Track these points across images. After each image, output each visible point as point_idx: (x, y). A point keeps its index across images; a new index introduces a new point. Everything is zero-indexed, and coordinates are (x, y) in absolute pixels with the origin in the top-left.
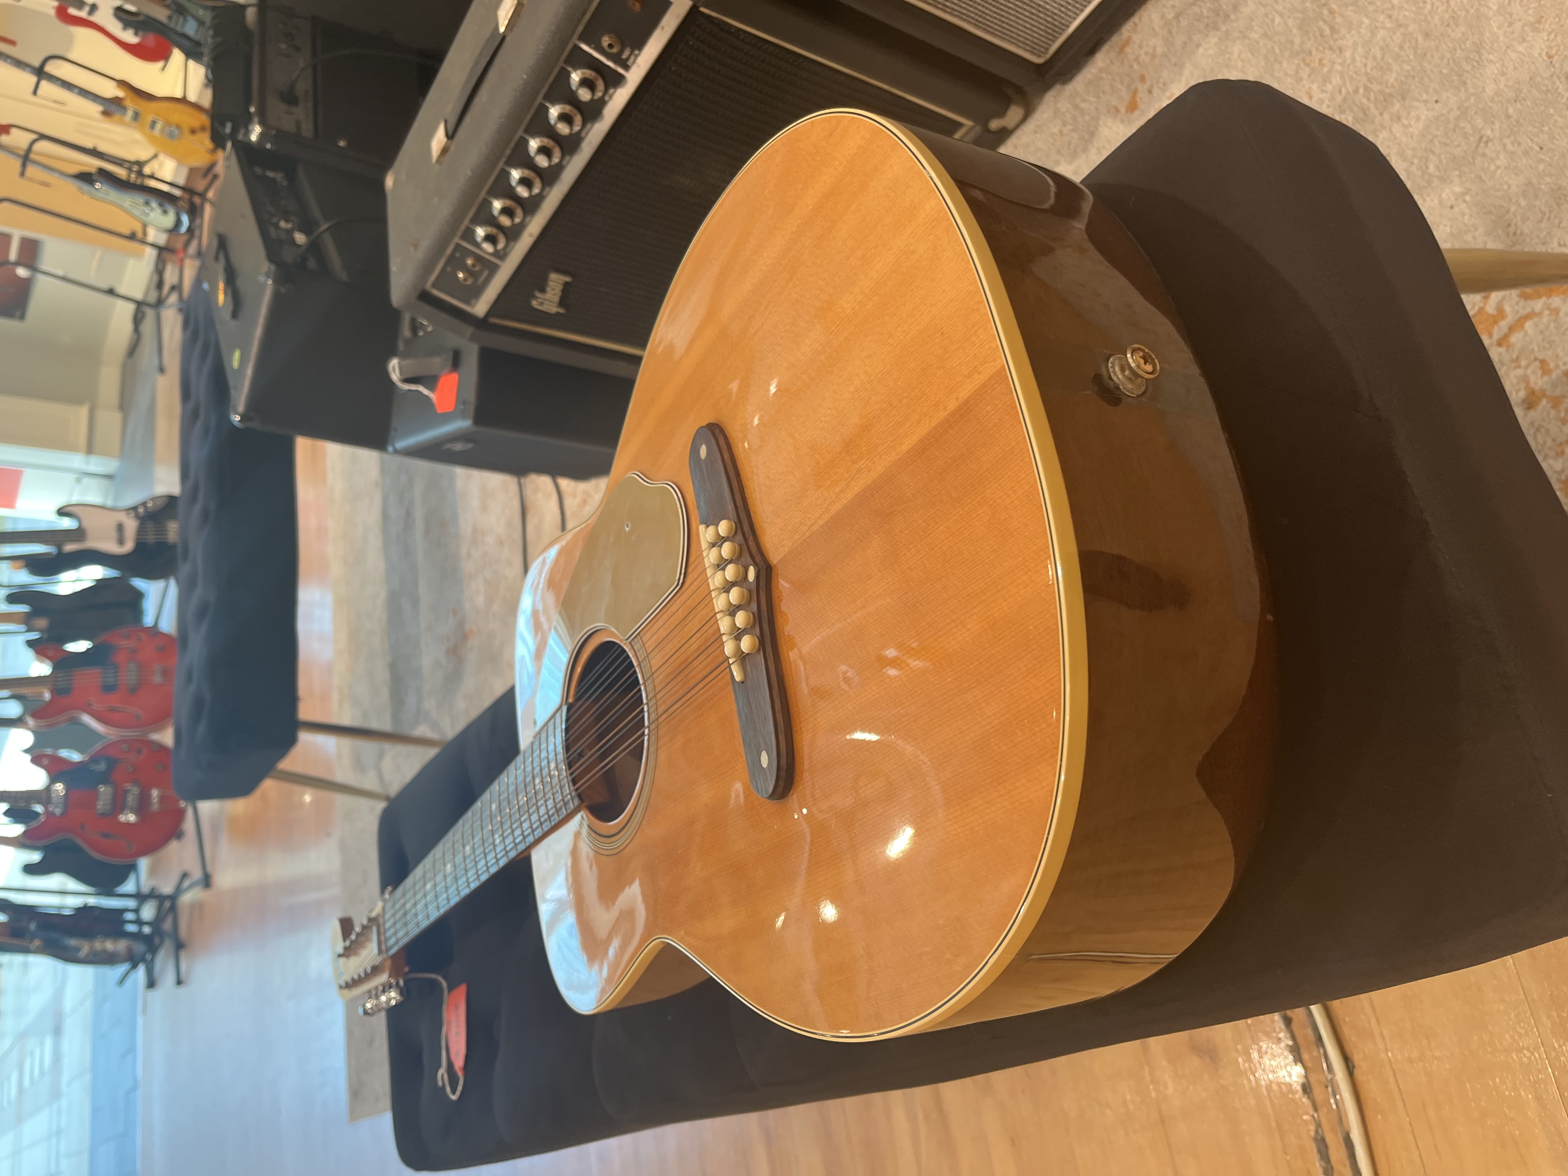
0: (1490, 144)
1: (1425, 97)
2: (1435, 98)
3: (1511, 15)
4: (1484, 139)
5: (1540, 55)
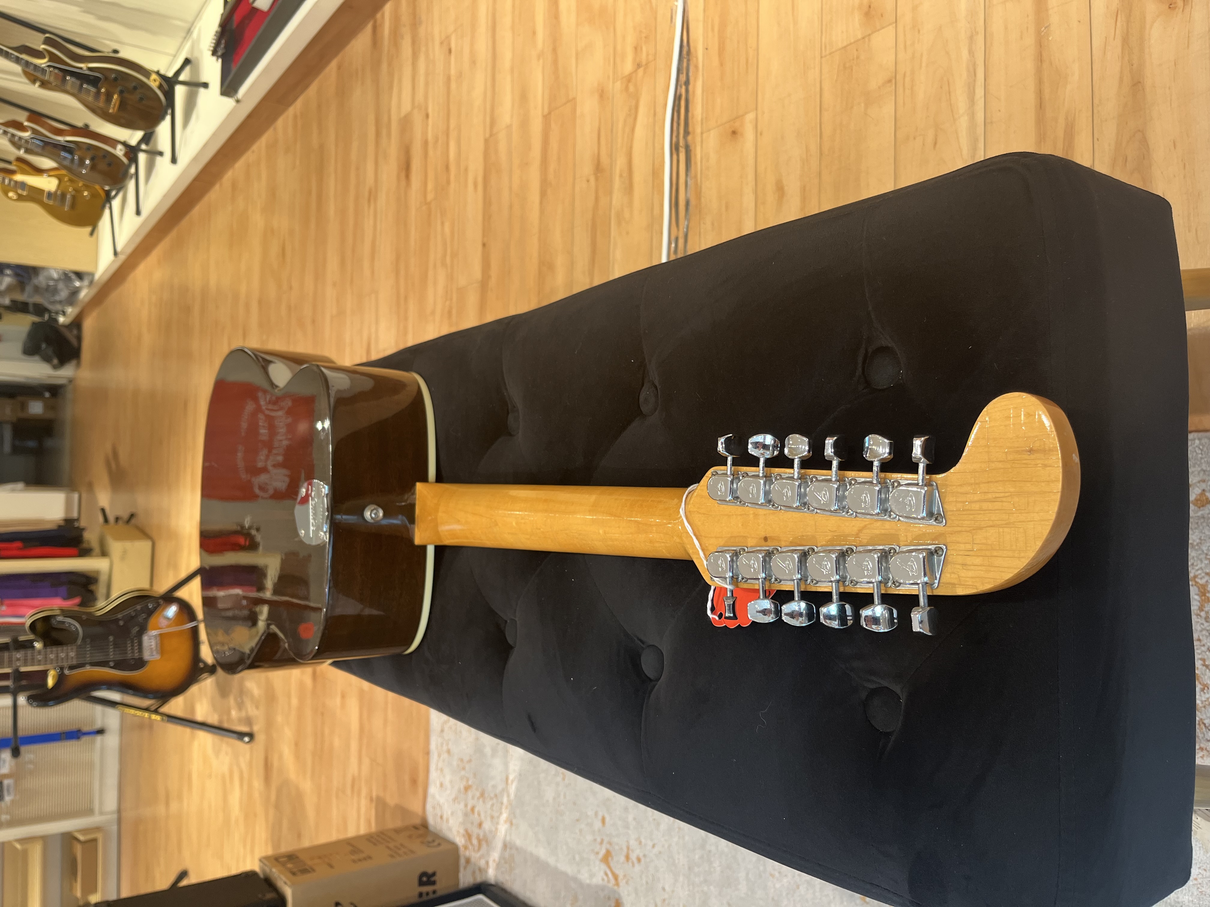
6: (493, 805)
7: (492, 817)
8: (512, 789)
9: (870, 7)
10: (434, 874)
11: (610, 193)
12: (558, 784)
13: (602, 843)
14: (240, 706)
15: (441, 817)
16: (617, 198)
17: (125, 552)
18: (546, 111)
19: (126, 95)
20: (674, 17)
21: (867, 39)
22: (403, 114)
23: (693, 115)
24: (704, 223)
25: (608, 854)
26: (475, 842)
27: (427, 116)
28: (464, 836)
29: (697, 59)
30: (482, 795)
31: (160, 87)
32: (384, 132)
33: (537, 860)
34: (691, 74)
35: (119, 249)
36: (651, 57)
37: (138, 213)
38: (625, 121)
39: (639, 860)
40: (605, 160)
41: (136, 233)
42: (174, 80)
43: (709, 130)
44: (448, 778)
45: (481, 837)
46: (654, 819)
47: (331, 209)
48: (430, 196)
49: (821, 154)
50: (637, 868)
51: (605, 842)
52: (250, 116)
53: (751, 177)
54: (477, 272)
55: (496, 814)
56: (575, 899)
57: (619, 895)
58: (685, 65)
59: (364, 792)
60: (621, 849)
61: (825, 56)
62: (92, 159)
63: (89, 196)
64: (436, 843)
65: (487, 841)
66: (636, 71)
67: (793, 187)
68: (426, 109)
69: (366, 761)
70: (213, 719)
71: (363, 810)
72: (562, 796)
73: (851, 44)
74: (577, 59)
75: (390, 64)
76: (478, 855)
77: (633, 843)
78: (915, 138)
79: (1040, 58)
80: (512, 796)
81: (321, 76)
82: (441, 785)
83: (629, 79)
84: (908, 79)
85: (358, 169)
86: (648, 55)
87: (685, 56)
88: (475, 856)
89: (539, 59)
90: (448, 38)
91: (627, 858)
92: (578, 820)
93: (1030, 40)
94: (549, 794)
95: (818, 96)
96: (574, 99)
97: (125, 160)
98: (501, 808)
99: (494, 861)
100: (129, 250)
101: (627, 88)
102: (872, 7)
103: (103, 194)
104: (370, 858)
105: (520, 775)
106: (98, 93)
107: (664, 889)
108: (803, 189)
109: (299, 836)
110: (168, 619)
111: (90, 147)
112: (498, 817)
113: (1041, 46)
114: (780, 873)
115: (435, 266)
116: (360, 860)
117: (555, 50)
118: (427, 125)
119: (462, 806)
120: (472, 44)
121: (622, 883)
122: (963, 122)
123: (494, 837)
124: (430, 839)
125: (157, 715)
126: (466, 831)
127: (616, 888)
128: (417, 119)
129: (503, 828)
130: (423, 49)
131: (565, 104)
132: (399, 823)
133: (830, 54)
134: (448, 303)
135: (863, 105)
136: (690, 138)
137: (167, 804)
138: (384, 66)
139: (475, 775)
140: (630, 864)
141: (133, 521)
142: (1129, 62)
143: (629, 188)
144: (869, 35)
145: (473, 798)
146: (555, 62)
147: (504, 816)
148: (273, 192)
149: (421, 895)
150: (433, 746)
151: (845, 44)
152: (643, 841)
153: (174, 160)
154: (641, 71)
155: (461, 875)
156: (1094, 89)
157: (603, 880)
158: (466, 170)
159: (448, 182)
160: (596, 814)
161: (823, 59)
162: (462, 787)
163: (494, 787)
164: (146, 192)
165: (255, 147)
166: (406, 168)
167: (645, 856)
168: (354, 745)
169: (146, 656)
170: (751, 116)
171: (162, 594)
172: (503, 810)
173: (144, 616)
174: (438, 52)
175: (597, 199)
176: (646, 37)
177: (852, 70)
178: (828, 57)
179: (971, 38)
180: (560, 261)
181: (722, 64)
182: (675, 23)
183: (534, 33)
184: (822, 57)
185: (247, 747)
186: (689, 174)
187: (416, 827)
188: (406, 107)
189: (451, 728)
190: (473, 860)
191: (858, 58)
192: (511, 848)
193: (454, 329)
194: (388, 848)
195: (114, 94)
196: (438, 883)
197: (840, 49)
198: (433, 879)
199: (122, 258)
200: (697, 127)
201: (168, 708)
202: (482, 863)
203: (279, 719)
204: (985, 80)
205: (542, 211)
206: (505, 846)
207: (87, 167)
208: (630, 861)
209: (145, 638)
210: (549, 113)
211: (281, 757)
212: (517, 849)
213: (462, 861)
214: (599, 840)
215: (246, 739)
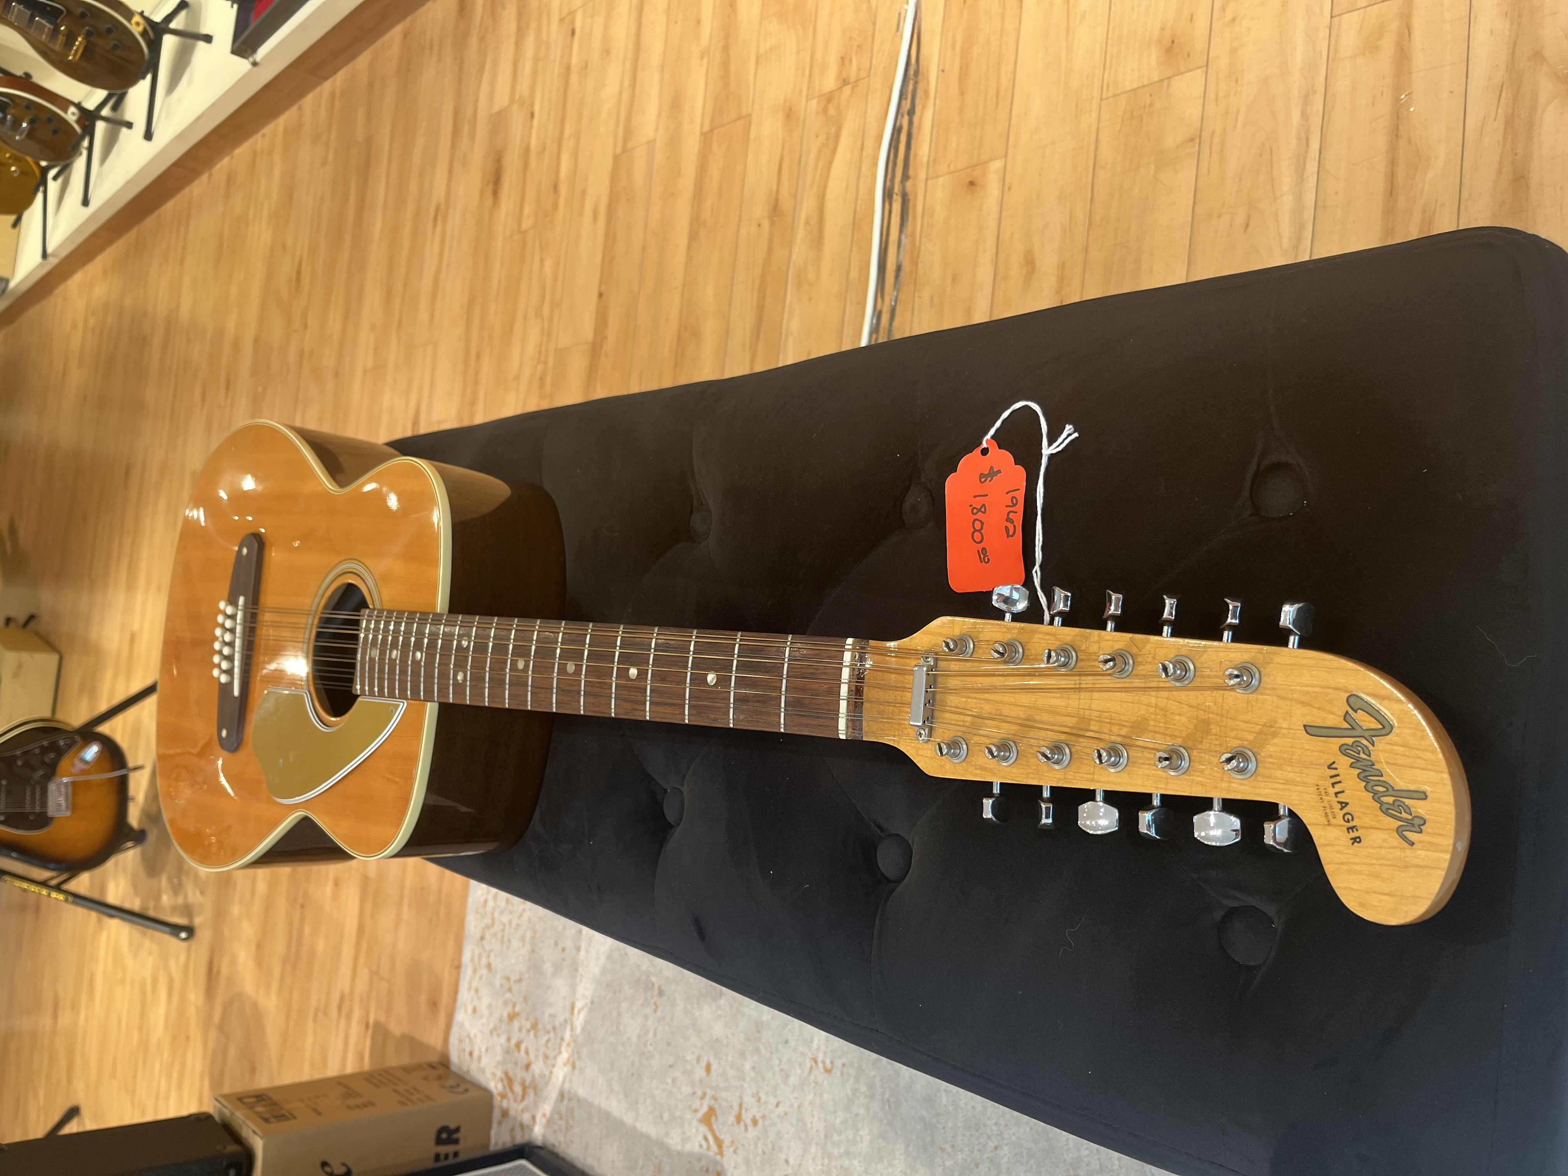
6: (548, 1041)
7: (546, 1057)
8: (579, 1021)
9: (1173, 42)
10: (457, 1130)
11: (790, 244)
12: (646, 1017)
13: (703, 1097)
14: (177, 889)
15: (471, 1054)
16: (800, 251)
17: (20, 666)
18: (707, 128)
19: (94, 39)
20: (901, 24)
21: (1166, 82)
22: (496, 108)
23: (916, 155)
24: (920, 297)
25: (711, 1112)
26: (518, 1088)
27: (532, 115)
28: (502, 1080)
29: (928, 82)
30: (534, 1026)
31: (144, 34)
32: (466, 129)
33: (606, 1116)
34: (917, 101)
35: (50, 250)
36: (863, 74)
37: (86, 202)
38: (820, 151)
39: (755, 1122)
40: (786, 202)
41: (78, 230)
42: (163, 26)
43: (937, 177)
44: (486, 1001)
45: (527, 1083)
46: (781, 1070)
47: (377, 225)
48: (527, 223)
49: (1090, 224)
50: (752, 1133)
51: (707, 1097)
52: (268, 87)
53: (990, 243)
54: (587, 331)
55: (552, 1054)
56: (659, 1169)
57: (722, 1166)
58: (911, 87)
59: (357, 1014)
60: (731, 1107)
61: (1107, 98)
62: (32, 122)
63: (18, 172)
64: (461, 1089)
65: (535, 1089)
66: (840, 89)
67: (1048, 262)
68: (532, 105)
69: (364, 973)
70: (135, 905)
71: (353, 1039)
72: (651, 1035)
73: (1144, 86)
74: (757, 63)
75: (482, 39)
76: (521, 1106)
77: (748, 1100)
78: (1219, 216)
79: (1395, 133)
80: (578, 1030)
81: (378, 43)
82: (475, 1010)
83: (829, 98)
84: (1216, 140)
85: (421, 174)
86: (859, 70)
87: (912, 77)
88: (515, 1108)
89: (702, 58)
90: (572, 14)
91: (739, 1118)
92: (671, 1066)
93: (1384, 108)
94: (632, 1028)
95: (1092, 148)
96: (749, 116)
97: (77, 128)
98: (560, 1046)
99: (544, 1115)
100: (64, 253)
101: (825, 111)
102: (1176, 41)
103: (37, 172)
104: (372, 1104)
105: (592, 1002)
106: (55, 31)
107: (787, 1162)
108: (1062, 266)
109: (253, 1070)
110: (86, 762)
111: (30, 104)
112: (555, 1058)
113: (1398, 117)
114: (953, 1146)
115: (525, 317)
116: (358, 1107)
117: (726, 49)
118: (531, 127)
119: (503, 1039)
120: (606, 27)
121: (728, 1151)
122: (1287, 202)
123: (547, 1083)
124: (451, 1082)
125: (60, 893)
126: (506, 1074)
127: (718, 1157)
128: (517, 118)
129: (560, 1073)
130: (533, 25)
131: (736, 120)
132: (405, 1060)
133: (1114, 96)
134: (540, 367)
135: (1152, 166)
136: (909, 184)
137: (55, 1016)
138: (474, 41)
139: (525, 999)
140: (743, 1128)
141: (32, 625)
142: (1512, 150)
143: (818, 240)
144: (1169, 78)
145: (520, 1030)
146: (725, 65)
147: (565, 1056)
148: (289, 193)
149: (437, 1157)
150: (466, 958)
151: (1135, 86)
152: (763, 1096)
153: (148, 135)
154: (847, 90)
155: (493, 1132)
156: (1463, 180)
157: (701, 1146)
158: (583, 192)
159: (555, 207)
160: (698, 1059)
161: (1103, 102)
162: (505, 1015)
163: (552, 1016)
164: (100, 174)
165: (267, 130)
166: (496, 181)
167: (763, 1117)
168: (347, 952)
169: (51, 811)
170: (997, 165)
171: (77, 728)
172: (563, 1049)
173: (52, 755)
174: (555, 32)
175: (770, 250)
176: (858, 46)
177: (1142, 120)
178: (1110, 100)
179: (1306, 98)
180: (710, 328)
181: (962, 93)
182: (902, 31)
183: (699, 22)
184: (1101, 99)
185: (184, 944)
186: (905, 230)
187: (432, 1066)
188: (502, 99)
189: (495, 935)
190: (512, 1113)
191: (1151, 105)
192: (570, 1100)
193: (545, 405)
194: (395, 1091)
195: (79, 35)
196: (462, 1142)
197: (1127, 92)
198: (455, 1136)
199: (53, 261)
200: (920, 172)
201: (74, 885)
202: (526, 1118)
203: (236, 910)
204: (1320, 152)
205: (689, 258)
206: (562, 1096)
207: (24, 131)
208: (742, 1123)
209: (52, 787)
210: (712, 130)
211: (233, 962)
212: (579, 1101)
213: (497, 1114)
214: (699, 1093)
215: (183, 935)
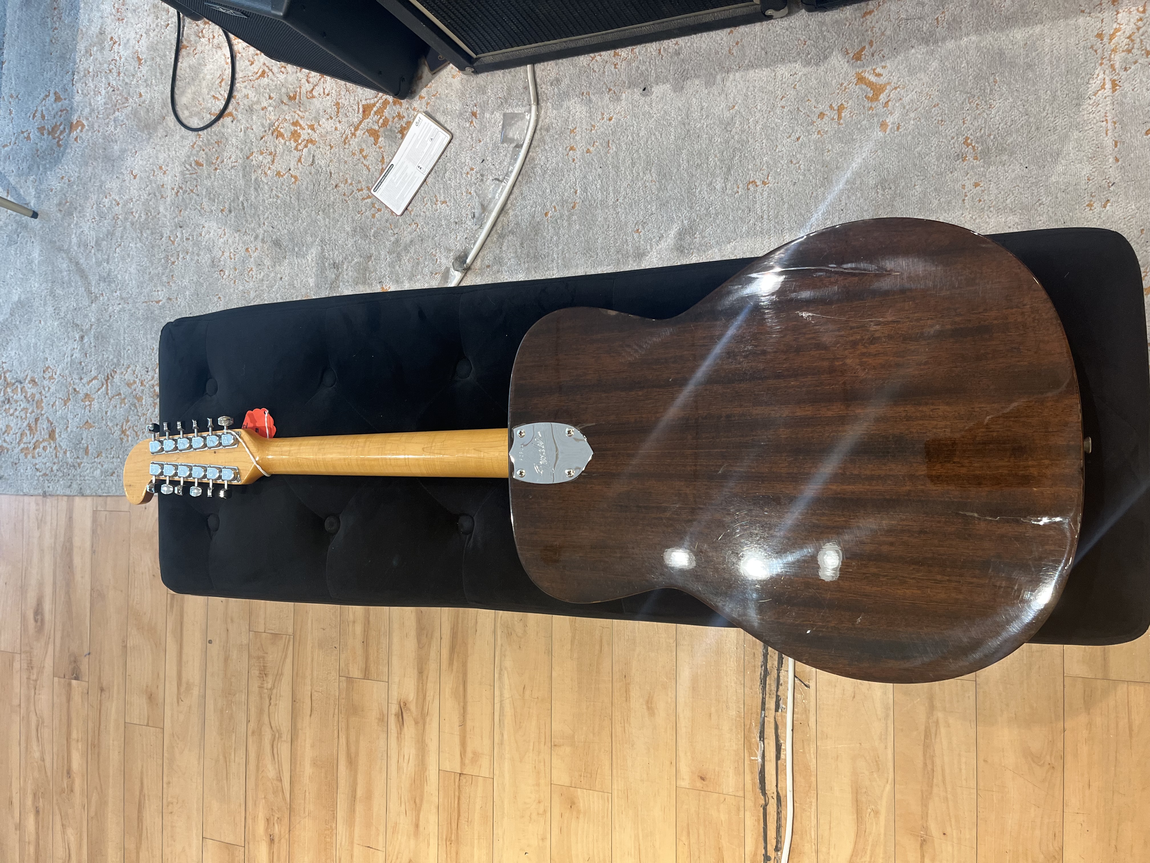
0: (1042, 206)
1: (1022, 161)
2: (1027, 165)
3: (1081, 146)
4: (1040, 202)
5: (1085, 175)
21: (573, 785)
43: (733, 795)
67: (638, 704)
73: (586, 789)
102: (569, 806)
133: (604, 792)
135: (576, 739)
144: (571, 787)
151: (591, 792)
161: (610, 792)
170: (683, 784)
177: (585, 770)
186: (760, 766)
191: (580, 777)
197: (595, 791)
